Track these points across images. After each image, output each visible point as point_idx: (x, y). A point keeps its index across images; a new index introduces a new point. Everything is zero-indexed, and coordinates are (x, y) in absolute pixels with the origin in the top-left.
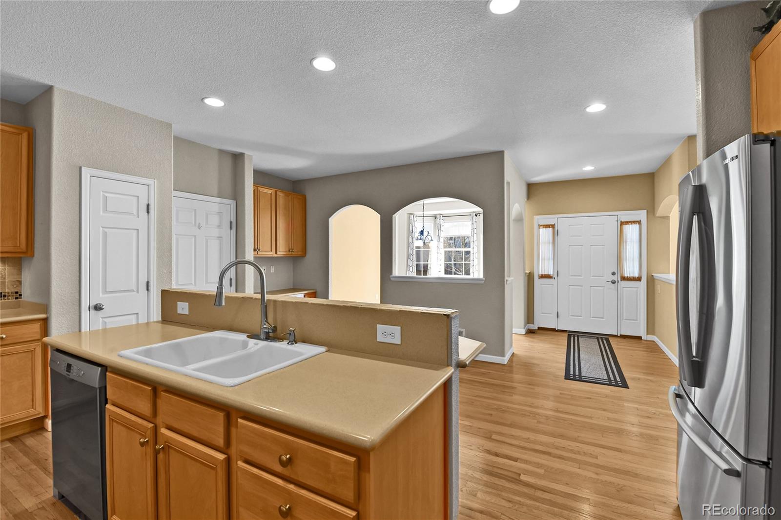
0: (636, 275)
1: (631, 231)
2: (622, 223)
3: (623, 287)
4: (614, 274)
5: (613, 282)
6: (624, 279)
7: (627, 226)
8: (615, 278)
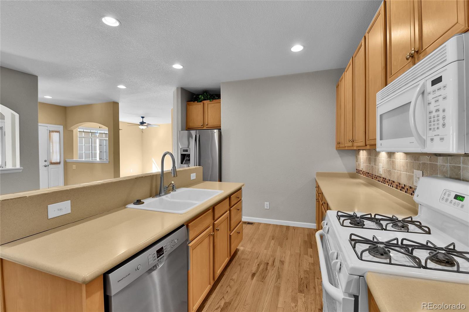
0: (58, 161)
1: (55, 136)
2: (50, 132)
3: (51, 169)
4: (45, 161)
5: (45, 166)
6: (52, 163)
7: (53, 133)
8: (46, 164)
